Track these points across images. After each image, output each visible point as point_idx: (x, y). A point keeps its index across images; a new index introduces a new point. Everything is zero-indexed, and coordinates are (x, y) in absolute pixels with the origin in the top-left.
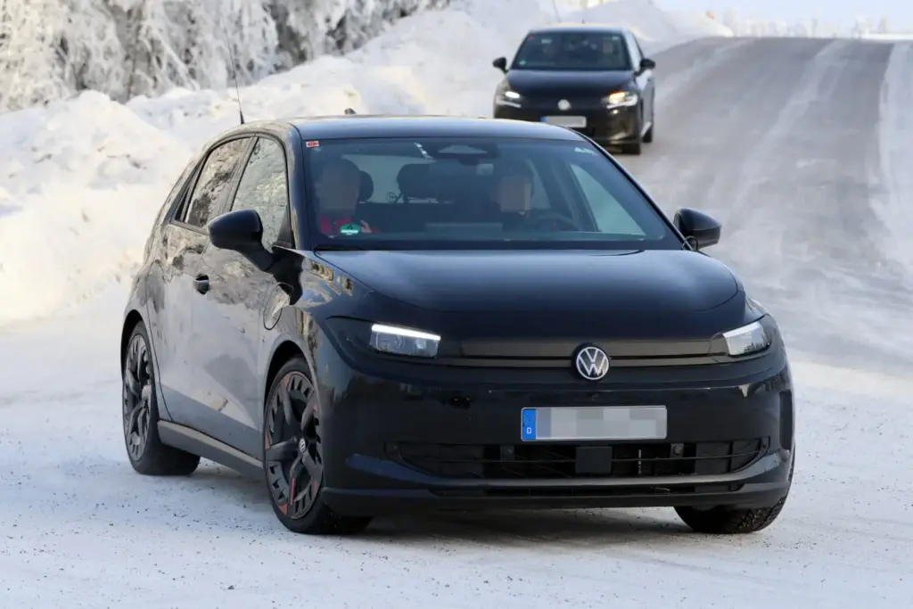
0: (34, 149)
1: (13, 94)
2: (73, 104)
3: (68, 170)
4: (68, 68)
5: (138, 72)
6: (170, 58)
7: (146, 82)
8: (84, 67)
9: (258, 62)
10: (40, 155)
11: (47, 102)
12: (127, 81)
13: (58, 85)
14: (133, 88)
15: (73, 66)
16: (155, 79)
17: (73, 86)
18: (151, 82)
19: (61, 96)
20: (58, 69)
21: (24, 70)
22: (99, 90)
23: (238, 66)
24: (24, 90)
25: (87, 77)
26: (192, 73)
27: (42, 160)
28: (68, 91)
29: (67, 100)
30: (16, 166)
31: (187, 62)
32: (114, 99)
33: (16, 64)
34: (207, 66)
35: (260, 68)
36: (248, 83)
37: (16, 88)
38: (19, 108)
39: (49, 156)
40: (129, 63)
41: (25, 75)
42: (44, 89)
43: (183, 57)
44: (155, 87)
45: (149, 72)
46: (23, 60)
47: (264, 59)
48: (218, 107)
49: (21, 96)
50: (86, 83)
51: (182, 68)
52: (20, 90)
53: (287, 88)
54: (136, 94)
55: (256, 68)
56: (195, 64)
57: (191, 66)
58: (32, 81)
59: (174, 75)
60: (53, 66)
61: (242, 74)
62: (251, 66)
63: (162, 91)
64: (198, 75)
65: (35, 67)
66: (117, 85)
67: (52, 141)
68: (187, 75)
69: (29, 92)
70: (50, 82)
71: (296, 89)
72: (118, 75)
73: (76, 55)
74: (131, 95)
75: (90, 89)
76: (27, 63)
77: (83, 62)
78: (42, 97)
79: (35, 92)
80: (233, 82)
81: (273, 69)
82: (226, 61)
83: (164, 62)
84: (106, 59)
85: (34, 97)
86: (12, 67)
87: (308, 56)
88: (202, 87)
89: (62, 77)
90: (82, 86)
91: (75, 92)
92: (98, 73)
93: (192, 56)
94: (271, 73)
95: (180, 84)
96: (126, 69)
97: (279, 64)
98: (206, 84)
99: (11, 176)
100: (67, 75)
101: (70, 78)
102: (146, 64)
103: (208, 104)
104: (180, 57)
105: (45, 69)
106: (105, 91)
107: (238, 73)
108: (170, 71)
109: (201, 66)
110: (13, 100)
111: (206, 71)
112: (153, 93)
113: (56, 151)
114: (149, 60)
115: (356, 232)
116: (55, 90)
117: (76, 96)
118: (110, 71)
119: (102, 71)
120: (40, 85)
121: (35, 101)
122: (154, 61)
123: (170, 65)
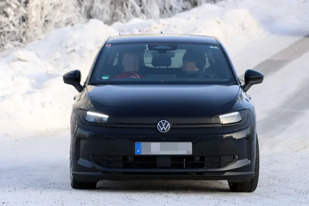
0: (67, 47)
1: (56, 20)
2: (85, 26)
3: (83, 57)
4: (83, 9)
5: (117, 10)
6: (132, 3)
7: (120, 15)
8: (91, 8)
9: (174, 6)
10: (69, 50)
11: (73, 25)
12: (111, 15)
13: (78, 16)
14: (114, 18)
15: (86, 7)
16: (125, 14)
17: (86, 16)
18: (123, 15)
19: (79, 21)
20: (78, 9)
21: (62, 9)
22: (98, 19)
23: (165, 8)
24: (62, 18)
25: (92, 13)
26: (143, 11)
27: (70, 52)
28: (83, 19)
29: (83, 24)
30: (58, 55)
31: (140, 6)
32: (105, 23)
33: (58, 6)
34: (150, 8)
35: (176, 9)
36: (170, 17)
37: (58, 18)
38: (60, 27)
39: (74, 51)
40: (113, 6)
41: (62, 11)
42: (71, 18)
43: (139, 3)
44: (125, 18)
45: (122, 10)
46: (62, 4)
47: (178, 5)
48: (155, 28)
49: (60, 21)
50: (92, 15)
51: (138, 9)
52: (60, 19)
53: (189, 19)
54: (116, 21)
55: (173, 9)
56: (144, 7)
57: (142, 8)
58: (66, 14)
59: (134, 12)
60: (76, 7)
61: (167, 12)
62: (171, 8)
63: (128, 20)
64: (145, 12)
65: (67, 7)
66: (107, 17)
67: (75, 43)
68: (140, 12)
69: (64, 19)
70: (75, 15)
71: (193, 19)
72: (107, 12)
73: (87, 2)
74: (113, 22)
75: (93, 18)
76: (64, 6)
77: (90, 5)
78: (70, 22)
79: (67, 19)
80: (162, 15)
81: (181, 10)
82: (159, 6)
83: (129, 6)
84: (101, 4)
85: (67, 22)
86: (56, 7)
87: (198, 3)
88: (148, 18)
89: (80, 12)
90: (90, 17)
91: (87, 20)
92: (98, 10)
93: (143, 3)
94: (180, 12)
95: (137, 16)
96: (111, 8)
97: (185, 7)
98: (149, 16)
99: (56, 60)
100: (83, 12)
101: (84, 13)
102: (120, 7)
103: (150, 26)
104: (137, 3)
105: (72, 8)
106: (101, 20)
107: (165, 11)
108: (132, 10)
109: (147, 7)
110: (56, 23)
111: (150, 11)
112: (124, 20)
113: (77, 48)
114: (122, 5)
115: (107, 78)
116: (77, 18)
117: (87, 22)
118: (103, 10)
119: (100, 9)
120: (70, 16)
121: (67, 24)
122: (125, 5)
123: (132, 7)
